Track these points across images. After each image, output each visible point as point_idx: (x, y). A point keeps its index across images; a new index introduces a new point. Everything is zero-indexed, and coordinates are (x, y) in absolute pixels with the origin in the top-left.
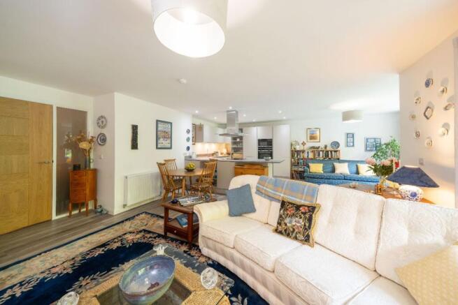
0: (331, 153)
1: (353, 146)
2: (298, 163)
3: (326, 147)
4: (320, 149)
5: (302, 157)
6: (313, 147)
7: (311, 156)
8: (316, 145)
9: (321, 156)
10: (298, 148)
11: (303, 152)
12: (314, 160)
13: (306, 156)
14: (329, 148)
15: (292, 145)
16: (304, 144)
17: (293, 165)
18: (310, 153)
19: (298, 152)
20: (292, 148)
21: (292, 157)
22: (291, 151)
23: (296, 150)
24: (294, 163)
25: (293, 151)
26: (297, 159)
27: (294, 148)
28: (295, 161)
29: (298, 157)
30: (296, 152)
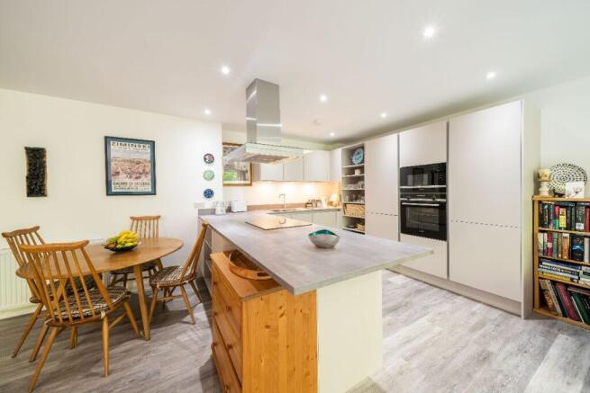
2: (576, 255)
10: (574, 190)
19: (575, 209)
20: (540, 190)
21: (540, 228)
22: (533, 202)
23: (566, 198)
24: (552, 249)
25: (544, 205)
26: (567, 235)
27: (557, 191)
28: (555, 243)
29: (577, 227)
30: (561, 207)
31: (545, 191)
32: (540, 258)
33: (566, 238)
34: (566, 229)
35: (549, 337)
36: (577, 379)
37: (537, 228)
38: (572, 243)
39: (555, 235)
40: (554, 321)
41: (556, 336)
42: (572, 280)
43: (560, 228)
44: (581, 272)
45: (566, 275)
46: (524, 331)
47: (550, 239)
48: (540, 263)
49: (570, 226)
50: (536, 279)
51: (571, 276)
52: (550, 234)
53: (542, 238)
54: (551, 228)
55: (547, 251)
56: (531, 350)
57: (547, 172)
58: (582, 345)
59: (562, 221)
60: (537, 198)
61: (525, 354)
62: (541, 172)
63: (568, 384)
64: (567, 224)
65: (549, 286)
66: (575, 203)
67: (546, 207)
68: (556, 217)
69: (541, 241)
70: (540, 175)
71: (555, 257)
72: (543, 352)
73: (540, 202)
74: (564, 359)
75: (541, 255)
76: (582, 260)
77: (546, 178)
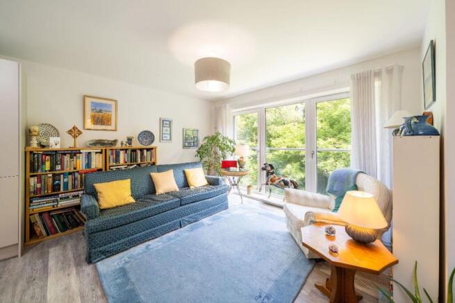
0: (142, 154)
1: (170, 139)
2: (56, 188)
3: (130, 140)
4: (118, 146)
5: (67, 170)
6: (100, 143)
7: (97, 162)
8: (107, 136)
9: (122, 161)
10: (55, 143)
11: (74, 153)
12: (107, 174)
13: (81, 163)
14: (136, 144)
15: (28, 134)
16: (75, 132)
17: (29, 197)
18: (94, 156)
19: (55, 156)
20: (31, 142)
21: (31, 174)
22: (26, 152)
23: (50, 149)
24: (40, 188)
25: (34, 154)
26: (51, 175)
27: (42, 144)
28: (43, 183)
29: (57, 169)
30: (47, 155)
31: (34, 143)
32: (30, 198)
33: (49, 177)
34: (50, 171)
35: (44, 256)
36: (71, 268)
37: (29, 174)
38: (54, 180)
39: (43, 177)
40: (42, 243)
41: (48, 252)
42: (53, 206)
43: (46, 171)
44: (59, 199)
45: (50, 204)
46: (24, 265)
47: (40, 181)
48: (31, 202)
49: (52, 169)
50: (28, 218)
51: (52, 204)
52: (39, 177)
53: (33, 181)
54: (39, 172)
55: (37, 191)
56: (37, 275)
57: (37, 128)
58: (65, 246)
59: (48, 165)
60: (29, 149)
61: (35, 282)
62: (32, 128)
63: (69, 275)
64: (51, 167)
65: (37, 218)
66: (56, 151)
67: (36, 156)
68: (43, 163)
69: (32, 184)
70: (32, 130)
71: (43, 193)
72: (45, 268)
73: (31, 152)
74: (60, 263)
75: (32, 195)
76: (59, 190)
77: (36, 133)
